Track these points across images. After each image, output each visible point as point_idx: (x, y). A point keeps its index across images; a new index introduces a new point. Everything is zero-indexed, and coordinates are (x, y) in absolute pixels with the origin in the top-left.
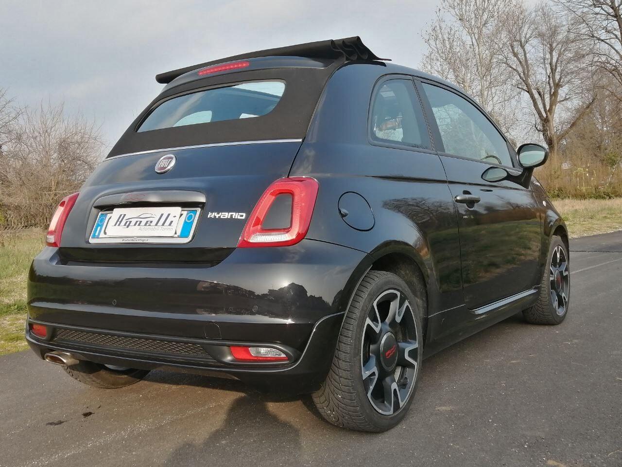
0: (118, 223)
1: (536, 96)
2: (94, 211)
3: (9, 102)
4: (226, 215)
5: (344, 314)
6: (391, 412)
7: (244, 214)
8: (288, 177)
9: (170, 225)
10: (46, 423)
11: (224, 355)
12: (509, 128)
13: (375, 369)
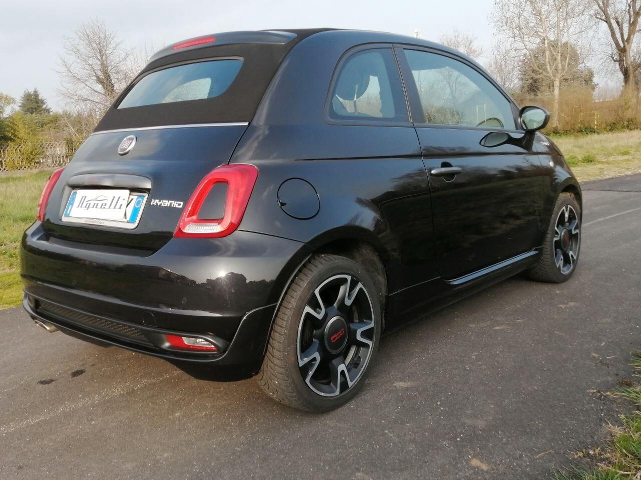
0: (81, 204)
1: (615, 25)
2: (67, 189)
3: (119, 44)
4: (166, 203)
5: (276, 306)
6: (338, 392)
7: (182, 203)
8: (228, 164)
9: (120, 208)
10: (37, 381)
11: (162, 342)
12: (584, 59)
13: (317, 355)
